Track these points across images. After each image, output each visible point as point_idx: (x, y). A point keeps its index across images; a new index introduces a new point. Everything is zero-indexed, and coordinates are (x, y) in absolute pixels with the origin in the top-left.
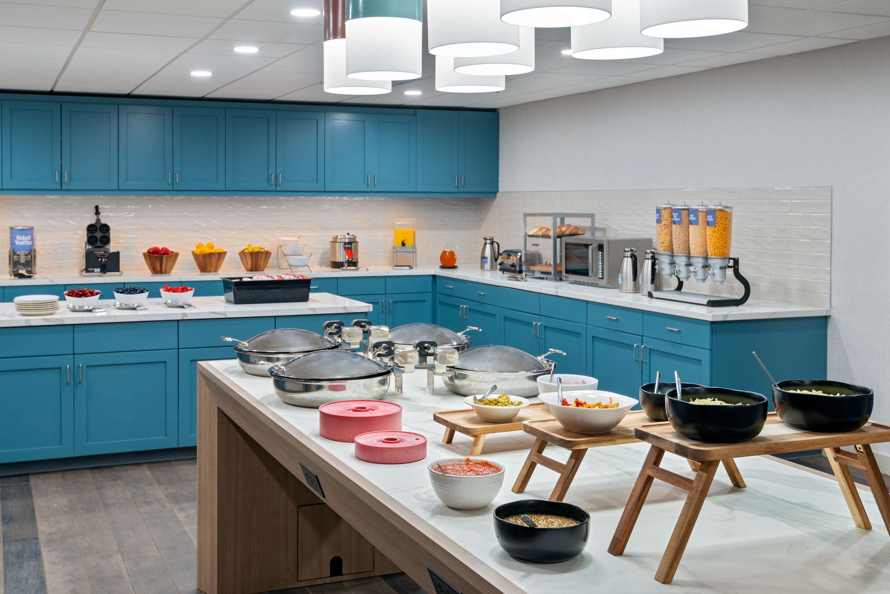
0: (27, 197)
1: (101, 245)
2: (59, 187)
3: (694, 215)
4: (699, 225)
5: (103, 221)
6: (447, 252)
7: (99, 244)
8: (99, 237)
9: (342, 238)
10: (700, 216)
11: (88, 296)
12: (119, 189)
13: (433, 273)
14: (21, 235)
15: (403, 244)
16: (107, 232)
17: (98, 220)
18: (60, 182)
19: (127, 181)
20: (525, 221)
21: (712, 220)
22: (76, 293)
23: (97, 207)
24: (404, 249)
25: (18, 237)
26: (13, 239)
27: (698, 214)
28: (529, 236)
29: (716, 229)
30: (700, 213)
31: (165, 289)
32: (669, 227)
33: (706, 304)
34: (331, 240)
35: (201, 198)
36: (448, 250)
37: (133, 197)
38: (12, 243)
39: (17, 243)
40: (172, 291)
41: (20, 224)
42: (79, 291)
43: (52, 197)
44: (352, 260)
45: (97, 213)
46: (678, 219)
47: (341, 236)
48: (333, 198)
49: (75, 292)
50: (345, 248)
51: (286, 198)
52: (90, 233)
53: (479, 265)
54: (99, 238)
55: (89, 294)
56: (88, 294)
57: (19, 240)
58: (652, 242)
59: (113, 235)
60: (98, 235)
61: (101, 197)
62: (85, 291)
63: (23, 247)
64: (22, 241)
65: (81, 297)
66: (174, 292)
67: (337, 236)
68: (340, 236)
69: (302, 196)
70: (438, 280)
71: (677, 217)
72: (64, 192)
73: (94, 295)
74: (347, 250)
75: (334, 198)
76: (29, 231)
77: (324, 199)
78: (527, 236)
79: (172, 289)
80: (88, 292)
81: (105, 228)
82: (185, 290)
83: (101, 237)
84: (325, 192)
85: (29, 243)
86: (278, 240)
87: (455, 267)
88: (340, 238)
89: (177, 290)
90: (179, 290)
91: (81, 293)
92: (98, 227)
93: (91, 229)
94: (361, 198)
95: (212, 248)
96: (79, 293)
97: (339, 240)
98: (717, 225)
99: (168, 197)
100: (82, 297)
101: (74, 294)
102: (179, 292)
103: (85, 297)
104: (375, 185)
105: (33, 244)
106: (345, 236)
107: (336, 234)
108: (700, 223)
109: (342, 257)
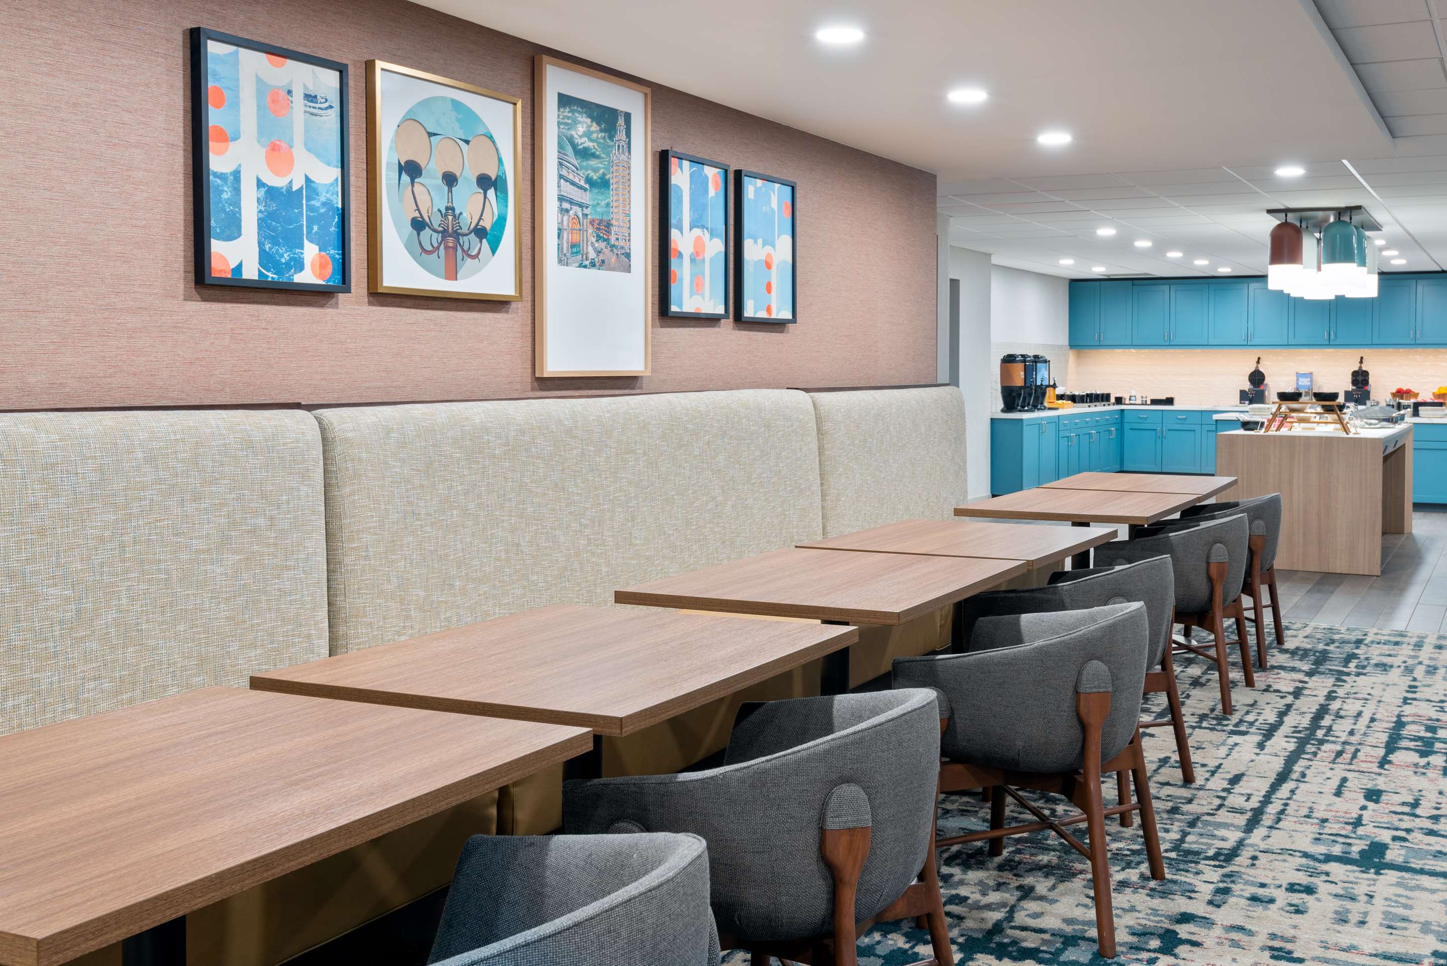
0: (1311, 350)
1: (1362, 386)
2: (1328, 343)
5: (1365, 368)
7: (1360, 385)
8: (1360, 380)
14: (1302, 377)
16: (1367, 377)
17: (1360, 367)
18: (1328, 339)
23: (1362, 358)
25: (1301, 379)
26: (1298, 380)
37: (1391, 350)
38: (1297, 383)
39: (1300, 383)
41: (1303, 370)
45: (1361, 362)
52: (1354, 377)
59: (1371, 379)
60: (1360, 378)
61: (1366, 350)
63: (1304, 387)
64: (1304, 382)
76: (1309, 375)
81: (1366, 374)
83: (1362, 380)
85: (1309, 384)
92: (1361, 372)
93: (1355, 374)
99: (1420, 350)
105: (1312, 384)
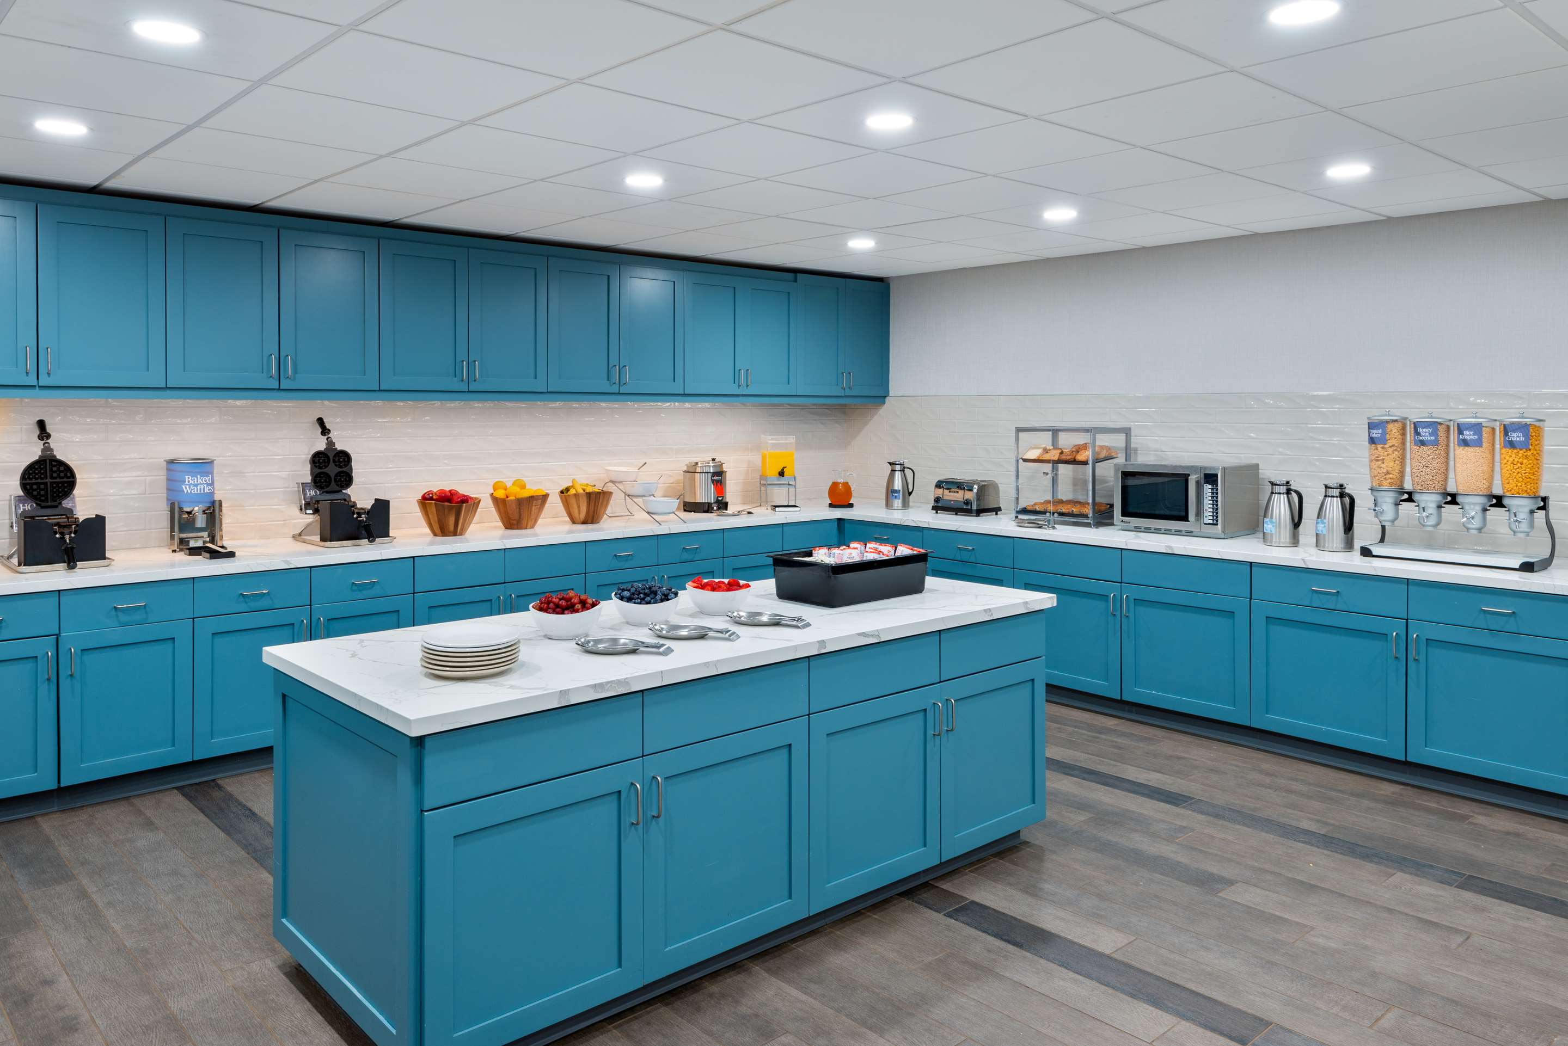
1: (338, 488)
2: (276, 385)
3: (1475, 431)
4: (1484, 446)
5: (339, 446)
6: (841, 483)
7: (333, 486)
9: (705, 466)
10: (1484, 433)
11: (577, 611)
12: (381, 389)
13: (839, 517)
14: (194, 474)
15: (782, 474)
16: (346, 466)
17: (330, 443)
18: (276, 377)
19: (394, 375)
20: (1017, 439)
21: (1522, 439)
22: (554, 603)
23: (324, 422)
24: (783, 481)
25: (184, 478)
26: (173, 484)
27: (1482, 429)
28: (1025, 460)
29: (1529, 453)
30: (1484, 429)
31: (696, 585)
32: (1399, 450)
33: (1518, 567)
34: (685, 469)
35: (487, 404)
36: (840, 480)
37: (380, 403)
38: (172, 490)
39: (182, 489)
40: (710, 588)
41: (186, 451)
42: (560, 599)
43: (238, 403)
44: (722, 499)
45: (325, 431)
46: (1433, 438)
47: (703, 464)
48: (671, 404)
49: (552, 602)
50: (713, 481)
51: (610, 405)
52: (316, 467)
53: (884, 502)
54: (332, 475)
55: (578, 606)
56: (576, 606)
57: (190, 485)
58: (1258, 469)
59: (358, 469)
60: (332, 470)
61: (326, 403)
62: (570, 599)
64: (196, 485)
65: (563, 613)
66: (713, 591)
67: (697, 464)
68: (701, 464)
69: (631, 402)
70: (847, 526)
71: (1429, 434)
72: (283, 393)
73: (588, 609)
74: (717, 485)
75: (673, 404)
76: (203, 466)
77: (660, 405)
78: (1021, 461)
79: (709, 585)
80: (575, 600)
81: (344, 458)
82: (735, 587)
83: (336, 475)
84: (684, 395)
85: (209, 490)
86: (606, 470)
87: (851, 506)
88: (701, 466)
89: (720, 587)
90: (722, 585)
91: (563, 603)
92: (331, 456)
93: (319, 460)
94: (707, 405)
95: (523, 487)
96: (561, 602)
97: (698, 470)
98: (1530, 447)
100: (566, 612)
101: (551, 605)
102: (723, 591)
103: (572, 613)
104: (747, 386)
105: (214, 491)
106: (709, 463)
107: (696, 460)
108: (1484, 444)
109: (705, 494)
